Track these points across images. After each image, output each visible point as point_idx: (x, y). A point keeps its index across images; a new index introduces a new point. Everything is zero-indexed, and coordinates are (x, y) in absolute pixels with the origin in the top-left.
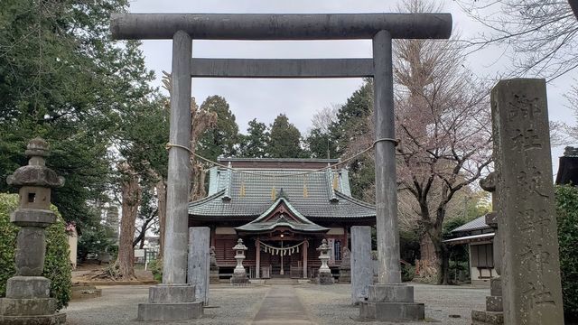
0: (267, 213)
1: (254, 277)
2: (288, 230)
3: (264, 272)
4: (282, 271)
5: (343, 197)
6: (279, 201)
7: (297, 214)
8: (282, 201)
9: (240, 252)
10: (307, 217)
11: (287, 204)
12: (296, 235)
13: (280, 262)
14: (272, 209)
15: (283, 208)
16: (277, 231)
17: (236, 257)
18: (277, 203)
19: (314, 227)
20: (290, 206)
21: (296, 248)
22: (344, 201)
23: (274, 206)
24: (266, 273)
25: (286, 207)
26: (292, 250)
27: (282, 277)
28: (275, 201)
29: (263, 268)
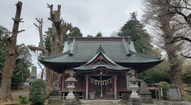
0: (92, 60)
1: (85, 98)
2: (105, 70)
3: (91, 95)
4: (102, 95)
5: (133, 53)
6: (99, 53)
7: (110, 60)
8: (101, 53)
9: (71, 83)
10: (115, 63)
11: (104, 54)
12: (110, 73)
13: (100, 89)
14: (95, 57)
15: (102, 57)
16: (98, 70)
17: (68, 87)
18: (98, 54)
19: (120, 68)
20: (105, 56)
21: (109, 81)
22: (134, 55)
23: (96, 56)
24: (92, 96)
25: (103, 56)
26: (107, 82)
27: (102, 98)
28: (97, 53)
29: (91, 93)
